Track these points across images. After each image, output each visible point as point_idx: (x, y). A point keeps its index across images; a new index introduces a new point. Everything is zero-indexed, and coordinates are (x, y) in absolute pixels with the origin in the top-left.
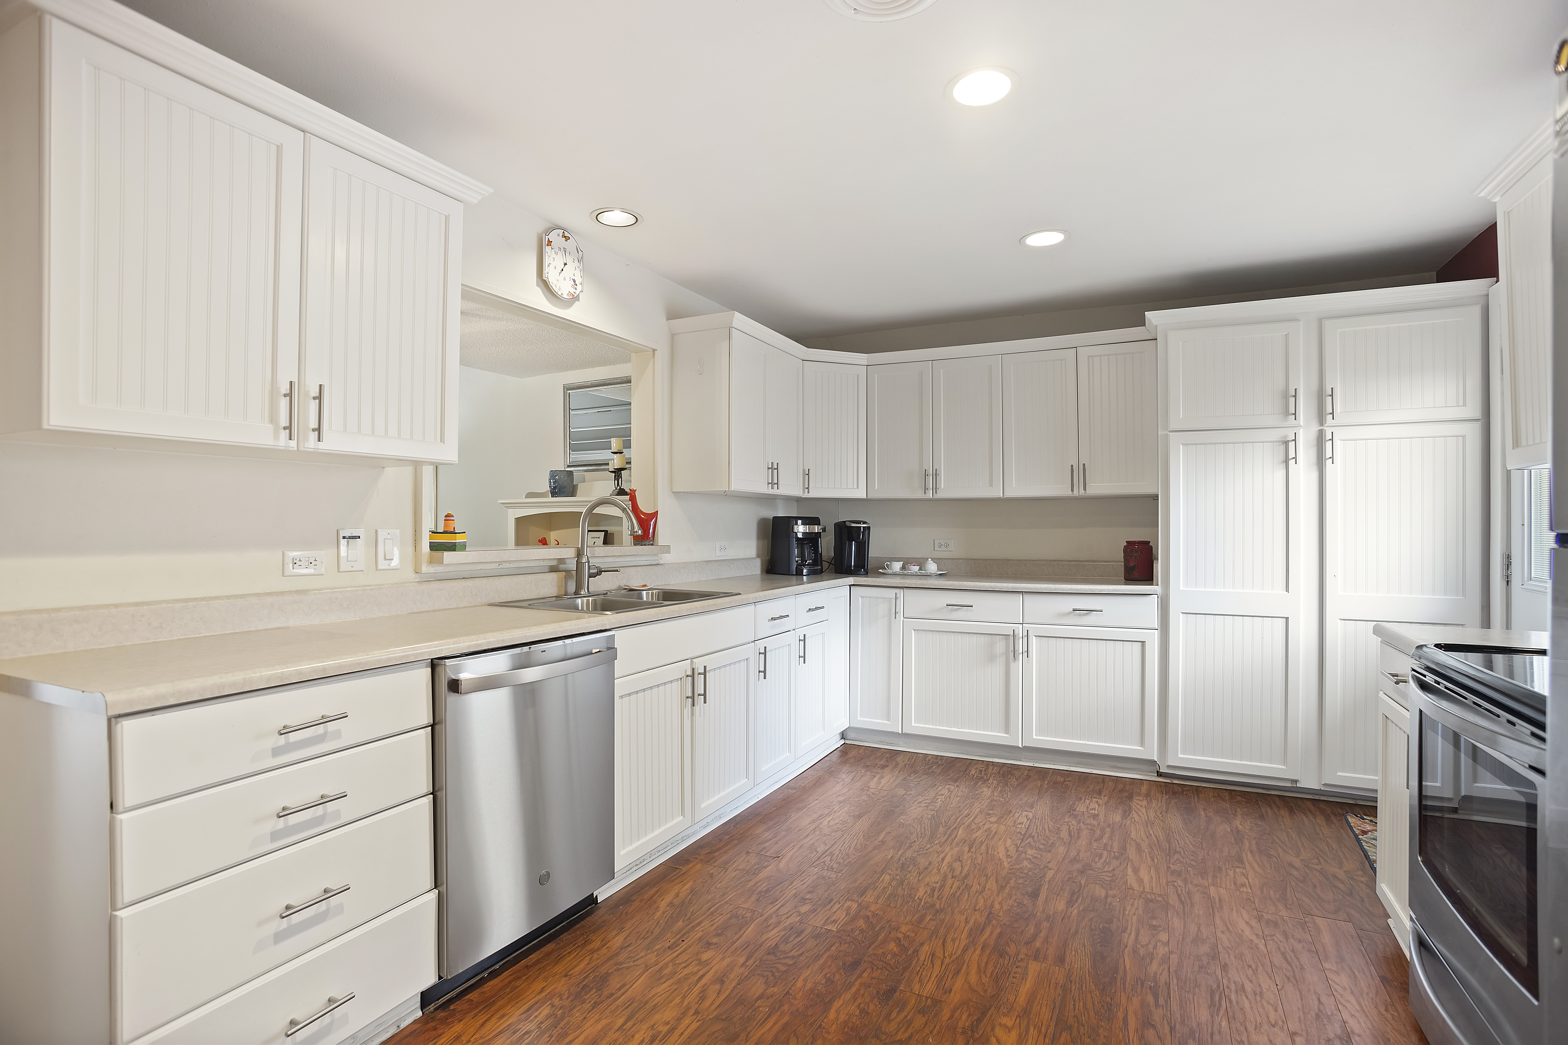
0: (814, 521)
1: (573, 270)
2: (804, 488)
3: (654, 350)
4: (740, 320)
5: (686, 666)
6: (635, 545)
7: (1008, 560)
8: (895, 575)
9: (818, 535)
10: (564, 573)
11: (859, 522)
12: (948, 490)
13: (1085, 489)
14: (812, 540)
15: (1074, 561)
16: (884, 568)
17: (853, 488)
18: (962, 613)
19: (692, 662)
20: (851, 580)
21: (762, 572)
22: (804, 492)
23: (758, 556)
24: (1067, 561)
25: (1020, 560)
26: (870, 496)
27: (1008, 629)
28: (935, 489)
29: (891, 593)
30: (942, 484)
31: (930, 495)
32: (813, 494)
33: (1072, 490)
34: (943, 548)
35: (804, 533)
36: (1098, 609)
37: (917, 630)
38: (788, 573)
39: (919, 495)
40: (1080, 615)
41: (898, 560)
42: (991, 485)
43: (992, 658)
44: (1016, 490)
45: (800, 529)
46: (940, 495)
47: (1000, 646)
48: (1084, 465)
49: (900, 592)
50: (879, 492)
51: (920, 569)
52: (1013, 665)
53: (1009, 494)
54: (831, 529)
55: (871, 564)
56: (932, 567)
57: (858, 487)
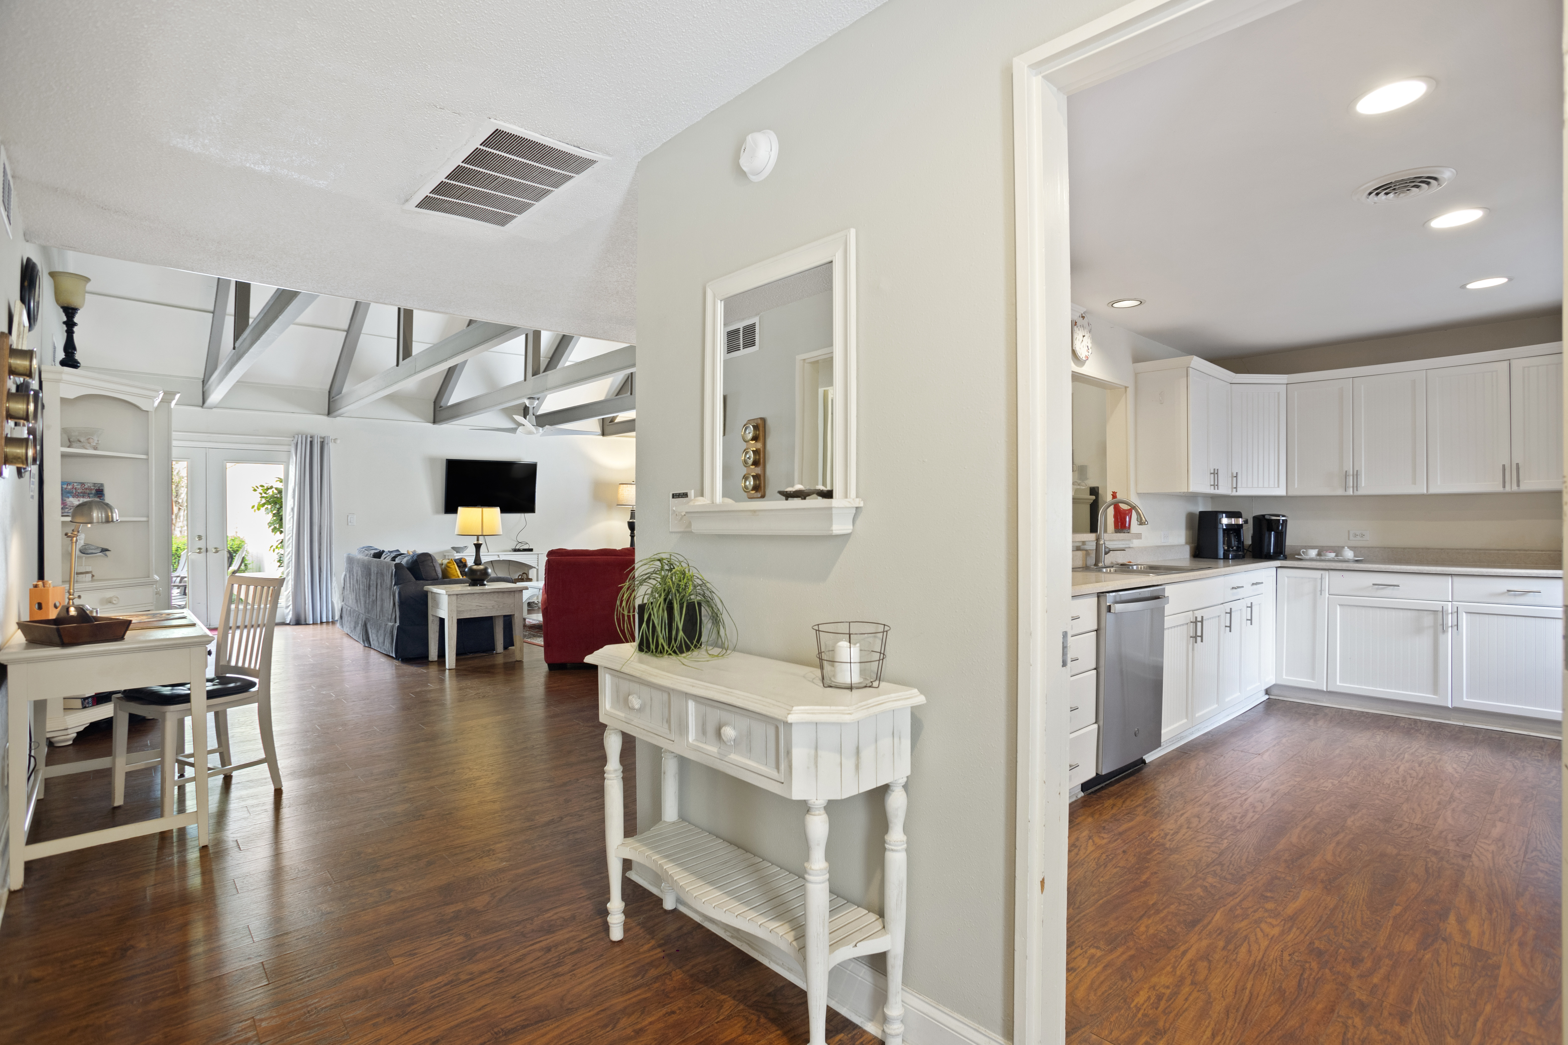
0: (1238, 515)
1: (1087, 341)
2: (1233, 488)
3: (1126, 387)
4: (1197, 362)
5: (1190, 617)
6: (1116, 532)
7: (1428, 549)
8: (1311, 560)
9: (1240, 527)
10: (1084, 552)
11: (1278, 516)
12: (1367, 487)
13: (1518, 485)
14: (1234, 530)
15: (1504, 550)
16: (1300, 554)
17: (1274, 487)
18: (1388, 592)
19: (1193, 613)
20: (1278, 563)
21: (1191, 556)
22: (1232, 491)
23: (1187, 543)
24: (1495, 550)
25: (1442, 549)
26: (1290, 494)
27: (1437, 606)
28: (1356, 487)
29: (1318, 574)
30: (1363, 482)
31: (1350, 492)
32: (1241, 492)
33: (1504, 487)
34: (1358, 538)
35: (1226, 525)
36: (1535, 590)
37: (1342, 605)
38: (1215, 557)
39: (1340, 492)
40: (1515, 595)
41: (1313, 548)
42: (1414, 483)
43: (1419, 630)
44: (1440, 486)
45: (1225, 521)
46: (1361, 492)
47: (1428, 620)
48: (1517, 464)
49: (1326, 574)
50: (1298, 490)
51: (1336, 556)
52: (1441, 637)
53: (1433, 490)
54: (1251, 522)
55: (1288, 551)
56: (1349, 554)
57: (1278, 487)
